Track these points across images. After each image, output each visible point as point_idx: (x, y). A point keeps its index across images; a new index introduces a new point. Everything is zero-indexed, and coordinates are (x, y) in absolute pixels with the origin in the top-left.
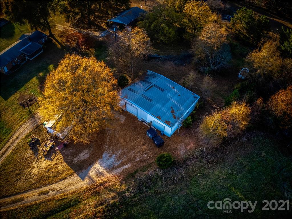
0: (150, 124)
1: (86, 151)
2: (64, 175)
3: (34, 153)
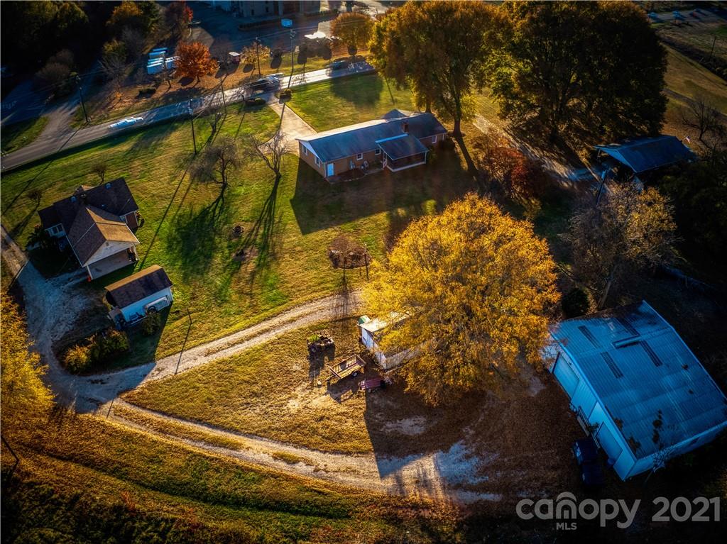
0: (592, 429)
1: (422, 420)
2: (348, 444)
3: (311, 369)
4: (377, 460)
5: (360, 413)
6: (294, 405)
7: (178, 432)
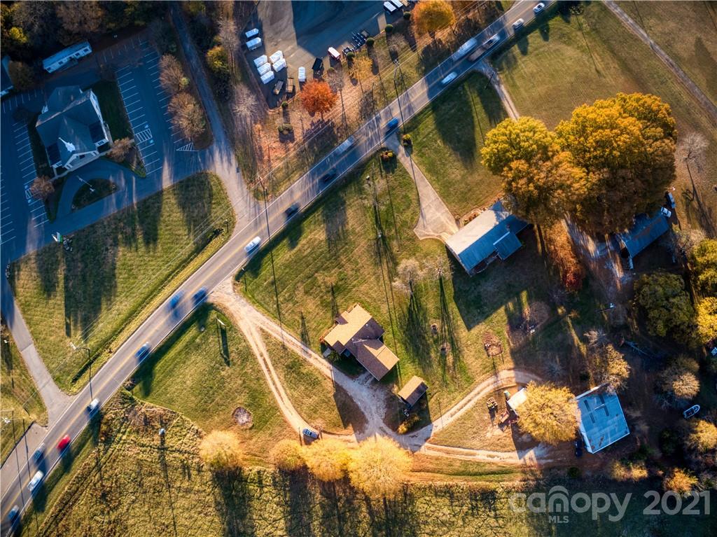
1: (530, 436)
2: (508, 448)
3: (491, 418)
4: (518, 452)
5: (510, 435)
6: (489, 435)
7: (454, 452)
